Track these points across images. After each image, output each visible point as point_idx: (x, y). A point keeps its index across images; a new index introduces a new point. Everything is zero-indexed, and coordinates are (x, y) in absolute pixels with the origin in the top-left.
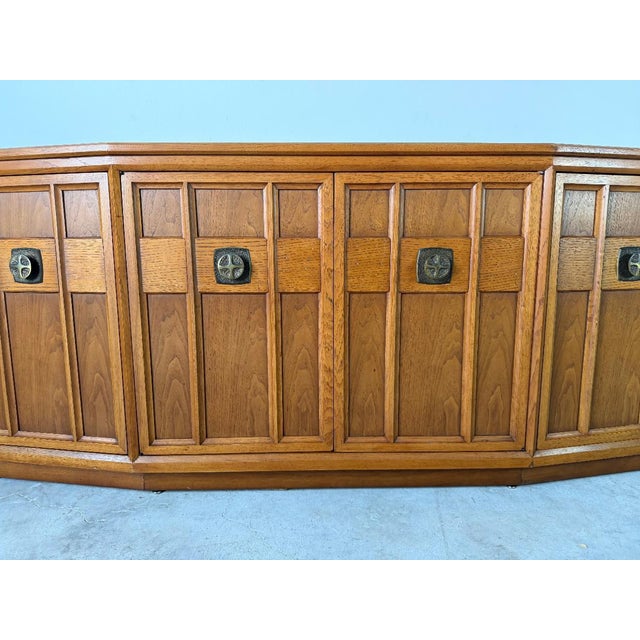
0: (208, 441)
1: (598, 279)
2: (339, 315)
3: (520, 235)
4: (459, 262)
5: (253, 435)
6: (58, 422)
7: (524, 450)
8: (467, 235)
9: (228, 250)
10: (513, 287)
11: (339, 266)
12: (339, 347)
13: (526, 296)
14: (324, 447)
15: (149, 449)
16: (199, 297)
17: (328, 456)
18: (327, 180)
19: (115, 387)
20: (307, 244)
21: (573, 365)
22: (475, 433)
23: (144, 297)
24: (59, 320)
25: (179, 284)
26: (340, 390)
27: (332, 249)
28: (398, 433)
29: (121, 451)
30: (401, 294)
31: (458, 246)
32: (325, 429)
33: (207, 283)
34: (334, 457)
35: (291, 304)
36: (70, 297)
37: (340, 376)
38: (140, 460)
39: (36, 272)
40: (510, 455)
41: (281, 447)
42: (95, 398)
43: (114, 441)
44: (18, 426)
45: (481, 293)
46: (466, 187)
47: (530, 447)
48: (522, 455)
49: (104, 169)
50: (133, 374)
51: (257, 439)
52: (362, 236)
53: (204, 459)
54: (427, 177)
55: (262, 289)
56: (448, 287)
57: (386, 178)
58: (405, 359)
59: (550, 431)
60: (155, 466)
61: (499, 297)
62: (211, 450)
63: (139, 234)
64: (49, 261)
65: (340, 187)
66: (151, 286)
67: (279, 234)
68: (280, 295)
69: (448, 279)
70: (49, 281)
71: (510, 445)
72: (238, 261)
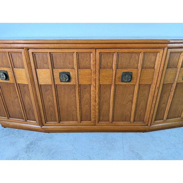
0: (61, 122)
1: (176, 80)
2: (97, 91)
3: (154, 68)
4: (134, 76)
5: (73, 121)
6: (20, 116)
7: (147, 125)
8: (137, 68)
9: (64, 73)
10: (150, 83)
11: (97, 77)
12: (97, 99)
13: (153, 86)
14: (92, 124)
15: (45, 124)
16: (56, 86)
17: (93, 126)
18: (93, 51)
19: (34, 109)
20: (87, 71)
21: (164, 103)
22: (134, 121)
24: (16, 90)
25: (49, 82)
26: (97, 111)
27: (95, 72)
28: (113, 121)
29: (38, 125)
30: (116, 85)
31: (134, 71)
32: (93, 120)
33: (58, 82)
34: (95, 127)
36: (18, 85)
37: (97, 107)
38: (43, 127)
39: (7, 77)
40: (143, 127)
41: (81, 124)
42: (29, 111)
43: (35, 122)
44: (9, 117)
45: (140, 85)
46: (138, 53)
47: (149, 125)
48: (146, 127)
49: (23, 48)
50: (39, 106)
52: (104, 68)
53: (60, 127)
54: (126, 50)
55: (74, 84)
56: (130, 83)
57: (113, 50)
58: (116, 102)
59: (155, 120)
60: (47, 128)
61: (144, 87)
62: (62, 124)
63: (36, 68)
64: (10, 74)
65: (98, 54)
66: (41, 82)
67: (79, 68)
68: (80, 86)
69: (130, 81)
70: (11, 80)
71: (144, 124)
72: (67, 76)
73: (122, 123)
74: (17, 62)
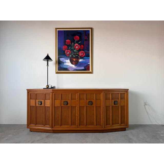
0: (61, 126)
1: (111, 105)
2: (79, 109)
3: (100, 99)
4: (93, 103)
5: (67, 125)
6: (42, 123)
8: (94, 99)
9: (65, 101)
10: (100, 106)
11: (79, 103)
12: (79, 113)
13: (101, 107)
14: (77, 127)
15: (54, 127)
16: (61, 107)
18: (77, 93)
19: (50, 119)
20: (75, 100)
21: (109, 116)
22: (96, 125)
23: (55, 107)
24: (43, 110)
25: (59, 105)
26: (79, 119)
27: (78, 101)
28: (86, 125)
29: (50, 127)
30: (86, 107)
31: (93, 101)
32: (77, 124)
33: (62, 105)
34: (78, 128)
35: (73, 108)
36: (45, 107)
37: (79, 117)
38: (53, 128)
39: (41, 104)
41: (71, 127)
42: (47, 120)
44: (36, 124)
45: (96, 107)
46: (93, 94)
47: (103, 127)
48: (102, 128)
49: (51, 92)
50: (53, 117)
51: (68, 126)
52: (81, 99)
54: (89, 93)
55: (69, 106)
56: (92, 106)
57: (84, 93)
58: (87, 115)
59: (106, 125)
61: (98, 107)
62: (62, 127)
63: (55, 99)
64: (43, 103)
65: (79, 94)
66: (56, 106)
67: (71, 99)
68: (71, 107)
69: (92, 105)
70: (43, 105)
71: (101, 127)
72: (66, 103)
73: (90, 126)
74: (47, 97)
